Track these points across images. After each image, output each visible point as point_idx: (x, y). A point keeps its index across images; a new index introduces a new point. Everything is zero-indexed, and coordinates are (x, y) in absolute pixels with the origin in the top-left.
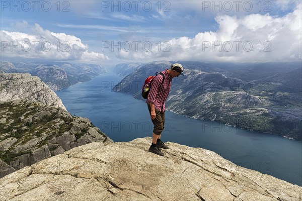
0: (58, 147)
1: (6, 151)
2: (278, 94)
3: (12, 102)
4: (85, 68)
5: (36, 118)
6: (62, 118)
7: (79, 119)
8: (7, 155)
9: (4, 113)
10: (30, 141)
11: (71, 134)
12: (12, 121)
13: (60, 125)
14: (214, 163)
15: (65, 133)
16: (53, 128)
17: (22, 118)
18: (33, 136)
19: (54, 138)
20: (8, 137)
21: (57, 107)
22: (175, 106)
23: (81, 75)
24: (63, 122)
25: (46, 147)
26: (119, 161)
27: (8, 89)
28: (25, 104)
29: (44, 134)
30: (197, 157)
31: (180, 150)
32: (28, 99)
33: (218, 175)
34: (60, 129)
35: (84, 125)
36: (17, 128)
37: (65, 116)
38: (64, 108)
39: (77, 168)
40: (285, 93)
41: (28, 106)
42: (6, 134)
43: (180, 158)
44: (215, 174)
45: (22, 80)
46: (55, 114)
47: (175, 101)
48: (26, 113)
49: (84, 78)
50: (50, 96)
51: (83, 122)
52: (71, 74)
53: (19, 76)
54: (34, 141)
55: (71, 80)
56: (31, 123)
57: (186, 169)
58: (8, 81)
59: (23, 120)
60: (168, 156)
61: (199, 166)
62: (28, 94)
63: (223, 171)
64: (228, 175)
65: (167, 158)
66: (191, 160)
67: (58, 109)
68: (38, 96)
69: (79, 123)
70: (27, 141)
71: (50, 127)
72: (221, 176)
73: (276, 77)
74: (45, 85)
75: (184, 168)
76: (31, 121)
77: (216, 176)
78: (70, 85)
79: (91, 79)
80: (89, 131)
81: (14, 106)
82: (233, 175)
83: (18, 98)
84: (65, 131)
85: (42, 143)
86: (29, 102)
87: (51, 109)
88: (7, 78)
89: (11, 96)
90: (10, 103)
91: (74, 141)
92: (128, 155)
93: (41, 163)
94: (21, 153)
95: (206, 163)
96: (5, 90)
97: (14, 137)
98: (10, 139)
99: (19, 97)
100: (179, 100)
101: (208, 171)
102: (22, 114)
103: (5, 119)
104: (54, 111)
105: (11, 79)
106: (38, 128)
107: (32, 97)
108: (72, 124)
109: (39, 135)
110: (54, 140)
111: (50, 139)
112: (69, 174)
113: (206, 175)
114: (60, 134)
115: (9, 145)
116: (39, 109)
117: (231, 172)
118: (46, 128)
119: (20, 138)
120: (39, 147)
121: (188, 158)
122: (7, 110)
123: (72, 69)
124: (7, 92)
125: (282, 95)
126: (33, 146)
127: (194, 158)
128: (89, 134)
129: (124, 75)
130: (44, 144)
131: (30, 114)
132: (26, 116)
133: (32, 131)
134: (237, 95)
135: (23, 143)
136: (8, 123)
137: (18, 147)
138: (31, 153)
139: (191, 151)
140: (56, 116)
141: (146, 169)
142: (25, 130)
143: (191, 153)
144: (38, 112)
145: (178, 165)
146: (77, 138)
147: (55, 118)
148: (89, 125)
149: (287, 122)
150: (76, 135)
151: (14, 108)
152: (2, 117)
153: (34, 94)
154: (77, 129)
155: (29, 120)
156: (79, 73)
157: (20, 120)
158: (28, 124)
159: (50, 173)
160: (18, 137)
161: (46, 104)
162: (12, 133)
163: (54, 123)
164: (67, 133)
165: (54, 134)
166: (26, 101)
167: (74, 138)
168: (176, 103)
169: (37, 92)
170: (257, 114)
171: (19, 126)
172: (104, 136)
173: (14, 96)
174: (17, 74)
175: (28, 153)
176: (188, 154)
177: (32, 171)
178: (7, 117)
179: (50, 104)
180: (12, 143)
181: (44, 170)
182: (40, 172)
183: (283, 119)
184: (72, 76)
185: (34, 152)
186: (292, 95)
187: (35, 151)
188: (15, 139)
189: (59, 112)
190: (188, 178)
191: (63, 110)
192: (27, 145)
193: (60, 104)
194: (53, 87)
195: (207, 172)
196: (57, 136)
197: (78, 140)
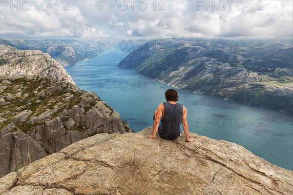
0: (69, 119)
1: (23, 122)
2: (277, 70)
3: (25, 78)
4: (92, 45)
5: (48, 92)
6: (72, 92)
7: (87, 93)
8: (24, 125)
9: (19, 88)
10: (44, 113)
11: (80, 107)
12: (27, 95)
13: (70, 99)
14: (246, 163)
15: (74, 106)
16: (63, 102)
17: (36, 92)
18: (46, 108)
19: (65, 110)
20: (23, 109)
21: (67, 82)
22: (177, 81)
23: (88, 52)
24: (72, 96)
25: (58, 118)
26: (129, 163)
27: (21, 65)
28: (38, 79)
29: (56, 107)
30: (224, 155)
31: (201, 144)
32: (40, 75)
33: (255, 182)
34: (70, 102)
35: (92, 99)
36: (31, 101)
37: (75, 91)
38: (73, 83)
39: (75, 177)
40: (284, 69)
41: (40, 81)
42: (22, 107)
43: (204, 157)
44: (250, 180)
45: (33, 57)
46: (65, 88)
47: (177, 76)
48: (39, 87)
49: (91, 55)
50: (60, 71)
51: (91, 96)
52: (78, 51)
53: (31, 53)
54: (47, 113)
55: (79, 57)
56: (44, 97)
57: (215, 175)
58: (21, 58)
59: (36, 94)
60: (188, 154)
61: (229, 169)
62: (40, 70)
63: (259, 176)
64: (268, 182)
65: (187, 157)
66: (217, 160)
67: (68, 84)
68: (49, 72)
69: (87, 97)
70: (41, 113)
71: (61, 101)
72: (259, 184)
73: (276, 53)
74: (55, 62)
75: (212, 174)
76: (44, 95)
77: (253, 184)
78: (78, 61)
79: (97, 56)
80: (97, 105)
81: (27, 82)
82: (275, 182)
83: (31, 74)
84: (75, 105)
85: (54, 115)
86: (40, 77)
87: (61, 84)
88: (20, 55)
89: (25, 72)
90: (24, 79)
91: (84, 114)
92: (140, 154)
93: (30, 168)
94: (36, 124)
95: (237, 164)
96: (19, 67)
97: (29, 109)
98: (25, 112)
99: (32, 72)
100: (181, 76)
101: (242, 176)
102: (35, 88)
103: (20, 93)
104: (64, 86)
105: (24, 56)
106: (50, 101)
107: (44, 72)
108: (81, 98)
109: (51, 107)
110: (65, 113)
111: (61, 112)
112: (63, 187)
113: (240, 182)
114: (71, 107)
115: (26, 116)
116: (50, 84)
117: (270, 177)
118: (58, 102)
119: (35, 110)
120: (52, 119)
121: (213, 157)
122: (22, 85)
123: (79, 46)
124: (21, 68)
125: (281, 71)
126: (47, 118)
127: (221, 156)
128: (97, 107)
129: (128, 52)
130: (56, 116)
131: (43, 88)
132: (39, 90)
133: (45, 104)
134: (236, 71)
135: (37, 115)
136: (23, 97)
137: (33, 118)
138: (45, 124)
139: (215, 147)
140: (66, 90)
141: (165, 179)
142: (39, 103)
143: (217, 149)
144: (50, 87)
145: (204, 168)
146: (86, 111)
147: (65, 92)
148: (96, 99)
149: (284, 97)
150: (85, 108)
151: (28, 83)
152: (18, 91)
153: (45, 70)
154: (85, 102)
155: (42, 94)
156: (86, 49)
157: (33, 94)
158: (41, 98)
159: (40, 184)
160: (34, 110)
161: (57, 79)
162: (27, 106)
163: (65, 97)
164: (76, 106)
165: (65, 107)
166: (38, 77)
167: (83, 111)
168: (177, 78)
169: (48, 68)
170: (255, 89)
171: (33, 99)
172: (110, 109)
173: (27, 72)
174: (29, 51)
175: (42, 124)
176: (213, 150)
177: (18, 179)
178: (22, 91)
179: (60, 79)
180: (28, 115)
181: (32, 180)
182: (27, 181)
183: (280, 95)
184: (80, 53)
185: (47, 123)
186: (291, 71)
187: (49, 122)
188: (30, 111)
189: (69, 87)
190: (221, 191)
191: (73, 85)
192: (41, 116)
193: (70, 80)
194: (63, 63)
195: (240, 177)
196: (68, 109)
197: (87, 113)
